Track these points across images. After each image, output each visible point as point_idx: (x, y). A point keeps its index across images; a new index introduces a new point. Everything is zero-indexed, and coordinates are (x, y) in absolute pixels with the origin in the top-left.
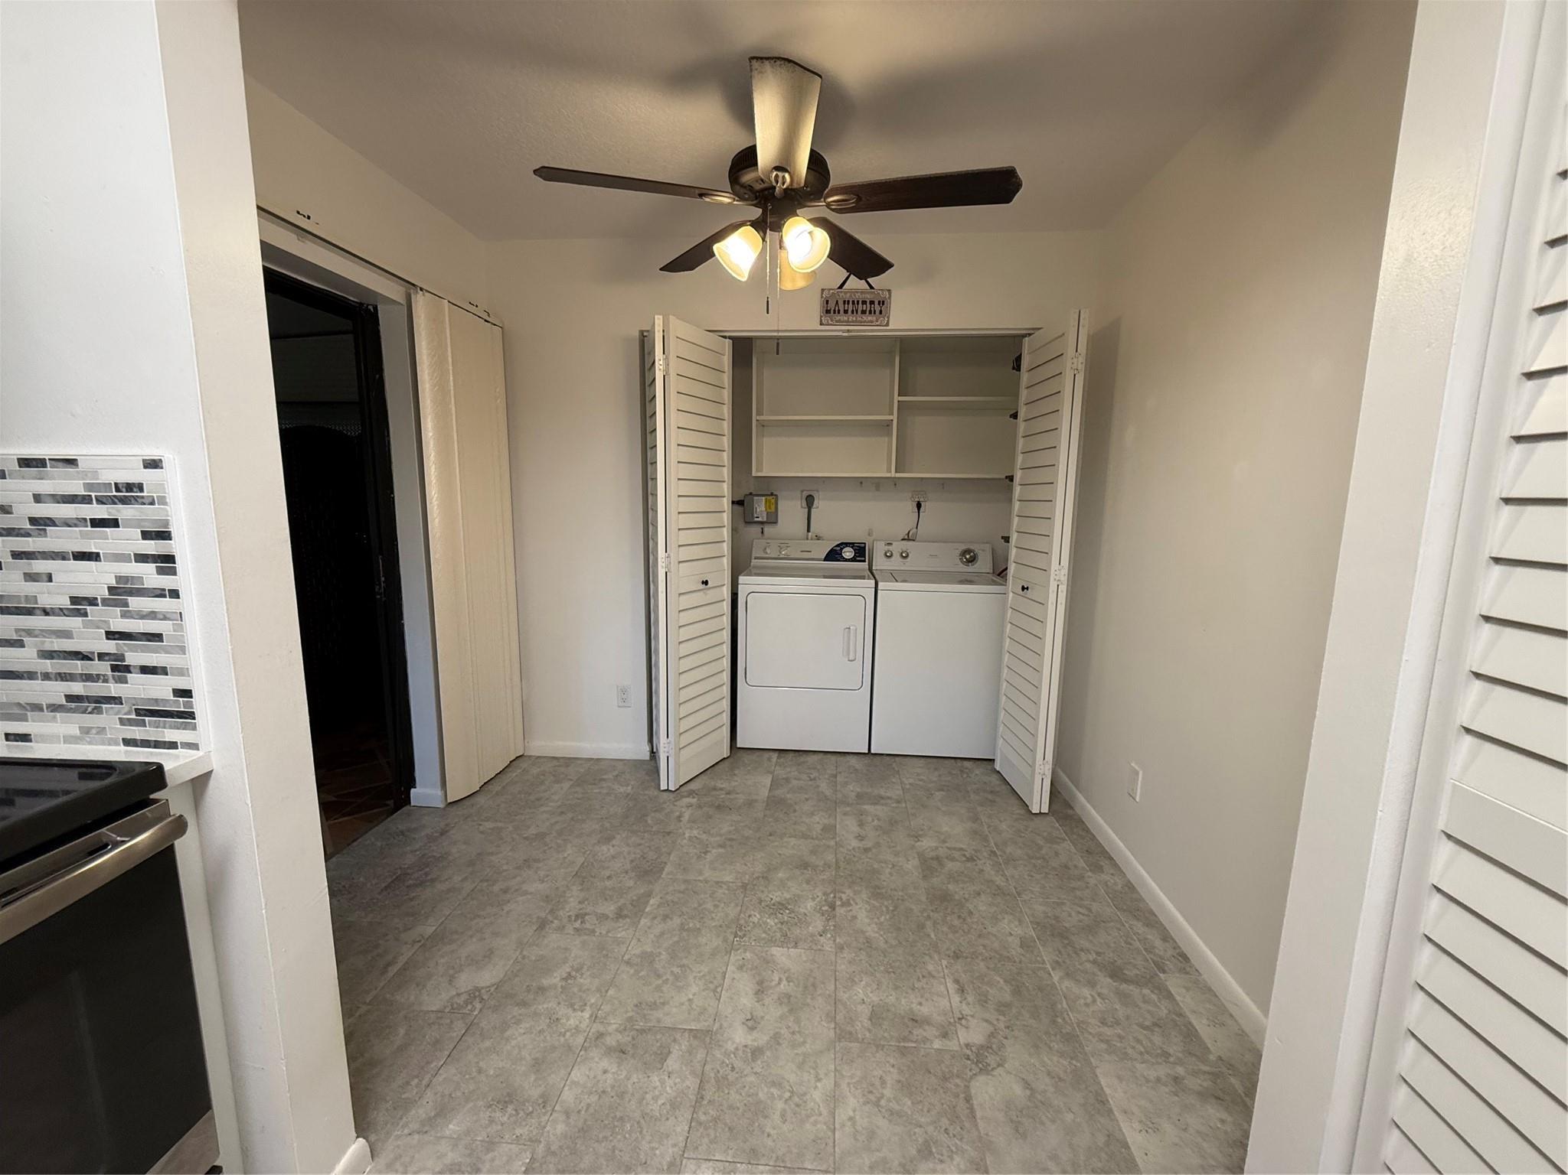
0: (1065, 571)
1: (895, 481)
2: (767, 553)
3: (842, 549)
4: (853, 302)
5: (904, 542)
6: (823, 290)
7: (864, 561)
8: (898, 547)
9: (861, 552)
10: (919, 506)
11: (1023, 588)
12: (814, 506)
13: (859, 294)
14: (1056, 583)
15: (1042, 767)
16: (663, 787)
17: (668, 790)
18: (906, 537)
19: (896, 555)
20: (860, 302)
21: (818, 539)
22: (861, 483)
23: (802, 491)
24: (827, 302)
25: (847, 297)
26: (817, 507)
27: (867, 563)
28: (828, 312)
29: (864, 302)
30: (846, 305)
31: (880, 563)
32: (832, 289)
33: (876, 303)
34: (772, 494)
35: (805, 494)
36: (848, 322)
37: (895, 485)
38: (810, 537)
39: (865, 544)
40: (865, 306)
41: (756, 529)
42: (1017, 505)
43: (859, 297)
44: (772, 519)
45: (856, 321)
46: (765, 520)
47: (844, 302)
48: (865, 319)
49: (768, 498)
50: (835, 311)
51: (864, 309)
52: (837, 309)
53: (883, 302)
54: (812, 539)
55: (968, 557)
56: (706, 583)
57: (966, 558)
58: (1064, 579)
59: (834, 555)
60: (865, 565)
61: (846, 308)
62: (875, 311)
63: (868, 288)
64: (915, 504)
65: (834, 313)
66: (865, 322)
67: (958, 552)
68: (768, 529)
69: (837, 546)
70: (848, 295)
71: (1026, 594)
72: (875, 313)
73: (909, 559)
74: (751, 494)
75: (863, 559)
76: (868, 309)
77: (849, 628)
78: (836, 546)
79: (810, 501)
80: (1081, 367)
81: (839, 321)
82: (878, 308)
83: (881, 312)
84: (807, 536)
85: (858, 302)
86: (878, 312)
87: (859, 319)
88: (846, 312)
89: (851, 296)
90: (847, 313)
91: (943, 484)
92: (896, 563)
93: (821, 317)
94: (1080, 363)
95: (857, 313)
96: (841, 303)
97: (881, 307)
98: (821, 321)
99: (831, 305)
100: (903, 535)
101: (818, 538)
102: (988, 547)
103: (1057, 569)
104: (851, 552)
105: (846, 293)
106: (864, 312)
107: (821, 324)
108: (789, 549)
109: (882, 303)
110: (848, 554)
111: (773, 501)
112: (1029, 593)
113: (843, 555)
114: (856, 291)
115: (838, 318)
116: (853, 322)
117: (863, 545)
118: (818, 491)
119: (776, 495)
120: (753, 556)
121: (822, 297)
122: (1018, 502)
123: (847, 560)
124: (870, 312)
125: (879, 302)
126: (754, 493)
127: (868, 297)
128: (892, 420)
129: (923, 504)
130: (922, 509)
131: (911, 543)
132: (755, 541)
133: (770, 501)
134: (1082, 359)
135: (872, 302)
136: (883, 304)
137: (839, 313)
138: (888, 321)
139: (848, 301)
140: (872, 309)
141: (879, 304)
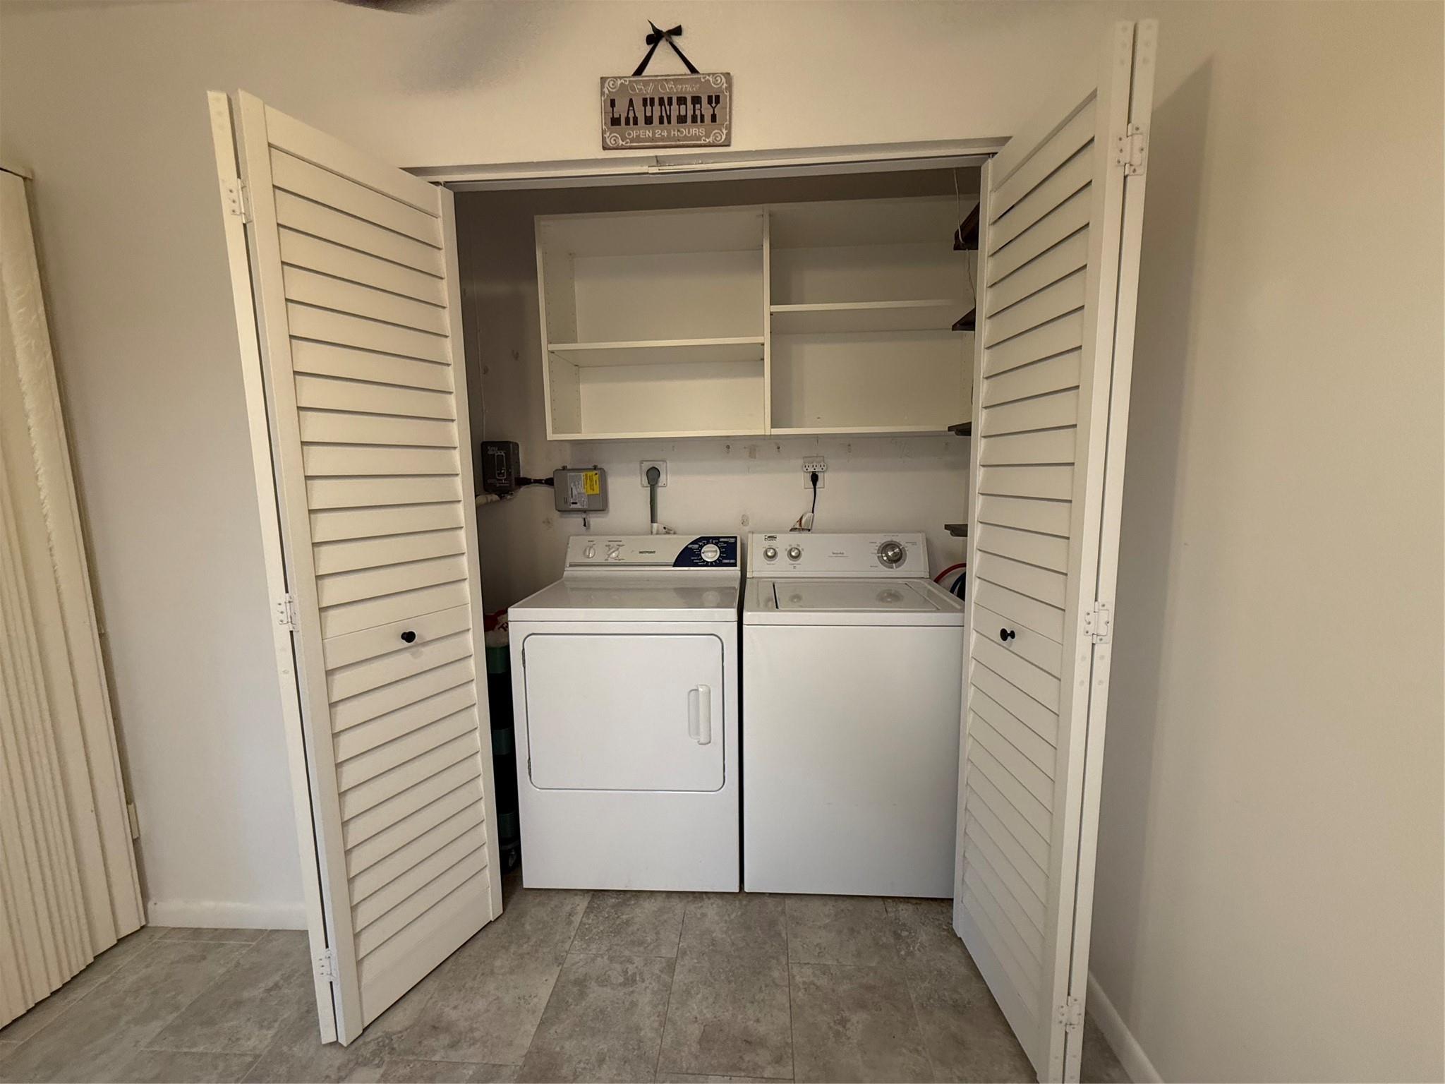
0: (1108, 615)
1: (777, 444)
2: (588, 557)
3: (701, 547)
4: (661, 100)
5: (796, 535)
6: (603, 80)
7: (735, 565)
8: (784, 542)
9: (729, 551)
10: (815, 478)
11: (1005, 635)
12: (660, 484)
13: (671, 85)
14: (1089, 640)
15: (1065, 1009)
16: (327, 1036)
17: (336, 1043)
18: (798, 526)
19: (782, 555)
20: (674, 101)
21: (668, 533)
22: (728, 447)
23: (642, 462)
24: (613, 103)
25: (649, 92)
26: (665, 486)
27: (738, 568)
28: (615, 122)
29: (682, 101)
30: (649, 108)
31: (757, 567)
32: (620, 78)
33: (705, 100)
34: (595, 468)
35: (646, 466)
36: (653, 140)
37: (779, 448)
38: (654, 531)
39: (736, 537)
40: (683, 107)
41: (577, 520)
42: (979, 476)
43: (673, 90)
44: (600, 504)
45: (669, 138)
46: (585, 507)
47: (645, 100)
48: (685, 132)
49: (590, 473)
50: (627, 119)
51: (683, 113)
52: (631, 115)
53: (718, 98)
54: (657, 534)
55: (890, 554)
56: (409, 637)
57: (887, 555)
58: (1107, 631)
59: (688, 557)
60: (735, 571)
61: (649, 114)
62: (702, 116)
63: (689, 72)
64: (809, 476)
65: (627, 123)
66: (686, 138)
67: (875, 548)
68: (595, 521)
69: (694, 542)
70: (651, 86)
71: (1010, 646)
72: (702, 121)
73: (802, 559)
74: (564, 468)
75: (732, 561)
76: (690, 113)
77: (697, 690)
78: (692, 543)
79: (653, 476)
80: (1140, 159)
81: (638, 139)
82: (707, 110)
83: (714, 118)
84: (652, 527)
85: (670, 99)
86: (708, 118)
87: (674, 133)
88: (649, 121)
89: (656, 87)
90: (651, 123)
91: (850, 444)
92: (782, 568)
93: (603, 132)
94: (1137, 151)
95: (669, 122)
96: (638, 104)
97: (714, 108)
98: (604, 139)
99: (621, 109)
100: (793, 522)
101: (668, 531)
102: (920, 538)
103: (1091, 610)
104: (716, 551)
105: (646, 83)
106: (682, 120)
107: (604, 148)
108: (621, 549)
109: (715, 100)
110: (710, 554)
111: (596, 478)
112: (1015, 644)
113: (702, 555)
114: (665, 79)
115: (634, 134)
116: (662, 139)
117: (733, 540)
118: (664, 461)
119: (600, 469)
120: (568, 561)
121: (602, 93)
122: (982, 469)
123: (707, 564)
124: (694, 120)
125: (710, 98)
126: (568, 467)
127: (689, 90)
128: (763, 345)
129: (820, 476)
130: (819, 484)
131: (804, 535)
132: (571, 538)
133: (591, 480)
134: (1141, 141)
135: (696, 100)
136: (717, 102)
137: (636, 123)
138: (729, 135)
139: (652, 100)
140: (698, 112)
141: (710, 102)
